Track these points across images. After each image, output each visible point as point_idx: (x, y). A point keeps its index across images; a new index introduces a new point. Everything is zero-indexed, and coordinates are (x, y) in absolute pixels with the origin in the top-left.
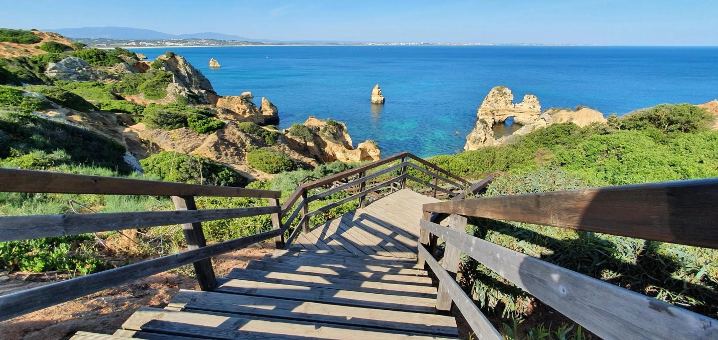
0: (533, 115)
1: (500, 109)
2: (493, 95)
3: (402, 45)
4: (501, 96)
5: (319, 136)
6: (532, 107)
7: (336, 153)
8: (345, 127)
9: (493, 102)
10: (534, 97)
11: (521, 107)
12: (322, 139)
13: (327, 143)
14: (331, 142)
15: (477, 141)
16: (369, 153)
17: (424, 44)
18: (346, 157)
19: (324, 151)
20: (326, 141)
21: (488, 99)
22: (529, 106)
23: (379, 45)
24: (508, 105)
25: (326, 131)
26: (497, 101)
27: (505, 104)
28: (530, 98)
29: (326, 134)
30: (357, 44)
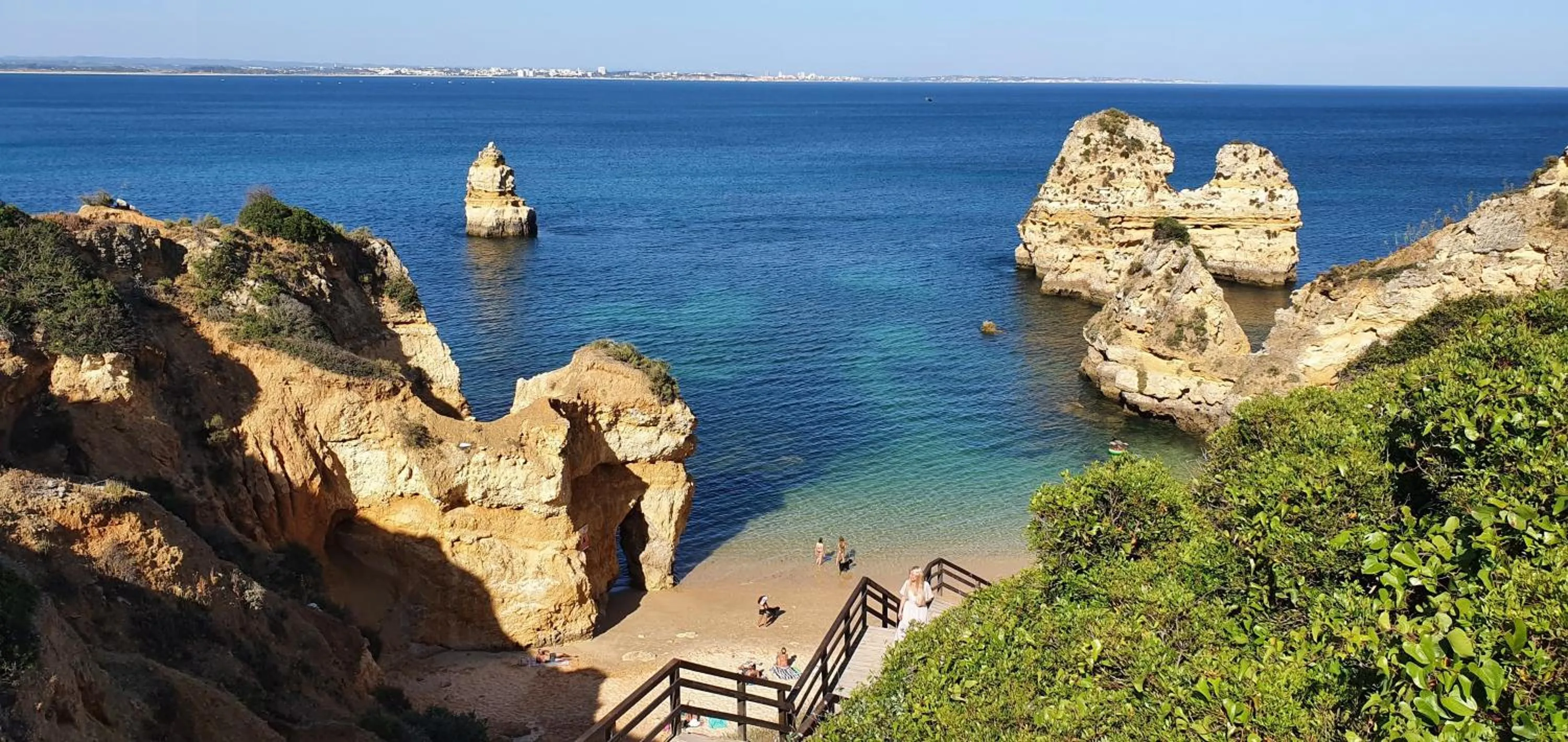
0: (1275, 235)
1: (1129, 212)
2: (1087, 153)
3: (520, 74)
4: (1125, 155)
5: (176, 317)
6: (1262, 196)
7: (344, 453)
8: (394, 266)
9: (1096, 183)
10: (1262, 154)
11: (1217, 203)
12: (207, 344)
13: (257, 370)
14: (290, 366)
15: (1189, 334)
16: (611, 438)
17: (608, 74)
18: (438, 478)
19: (238, 441)
20: (241, 354)
21: (1065, 171)
22: (1248, 194)
23: (427, 74)
24: (1158, 195)
25: (242, 273)
26: (1112, 176)
27: (1147, 191)
28: (1246, 160)
29: (241, 298)
30: (325, 71)
